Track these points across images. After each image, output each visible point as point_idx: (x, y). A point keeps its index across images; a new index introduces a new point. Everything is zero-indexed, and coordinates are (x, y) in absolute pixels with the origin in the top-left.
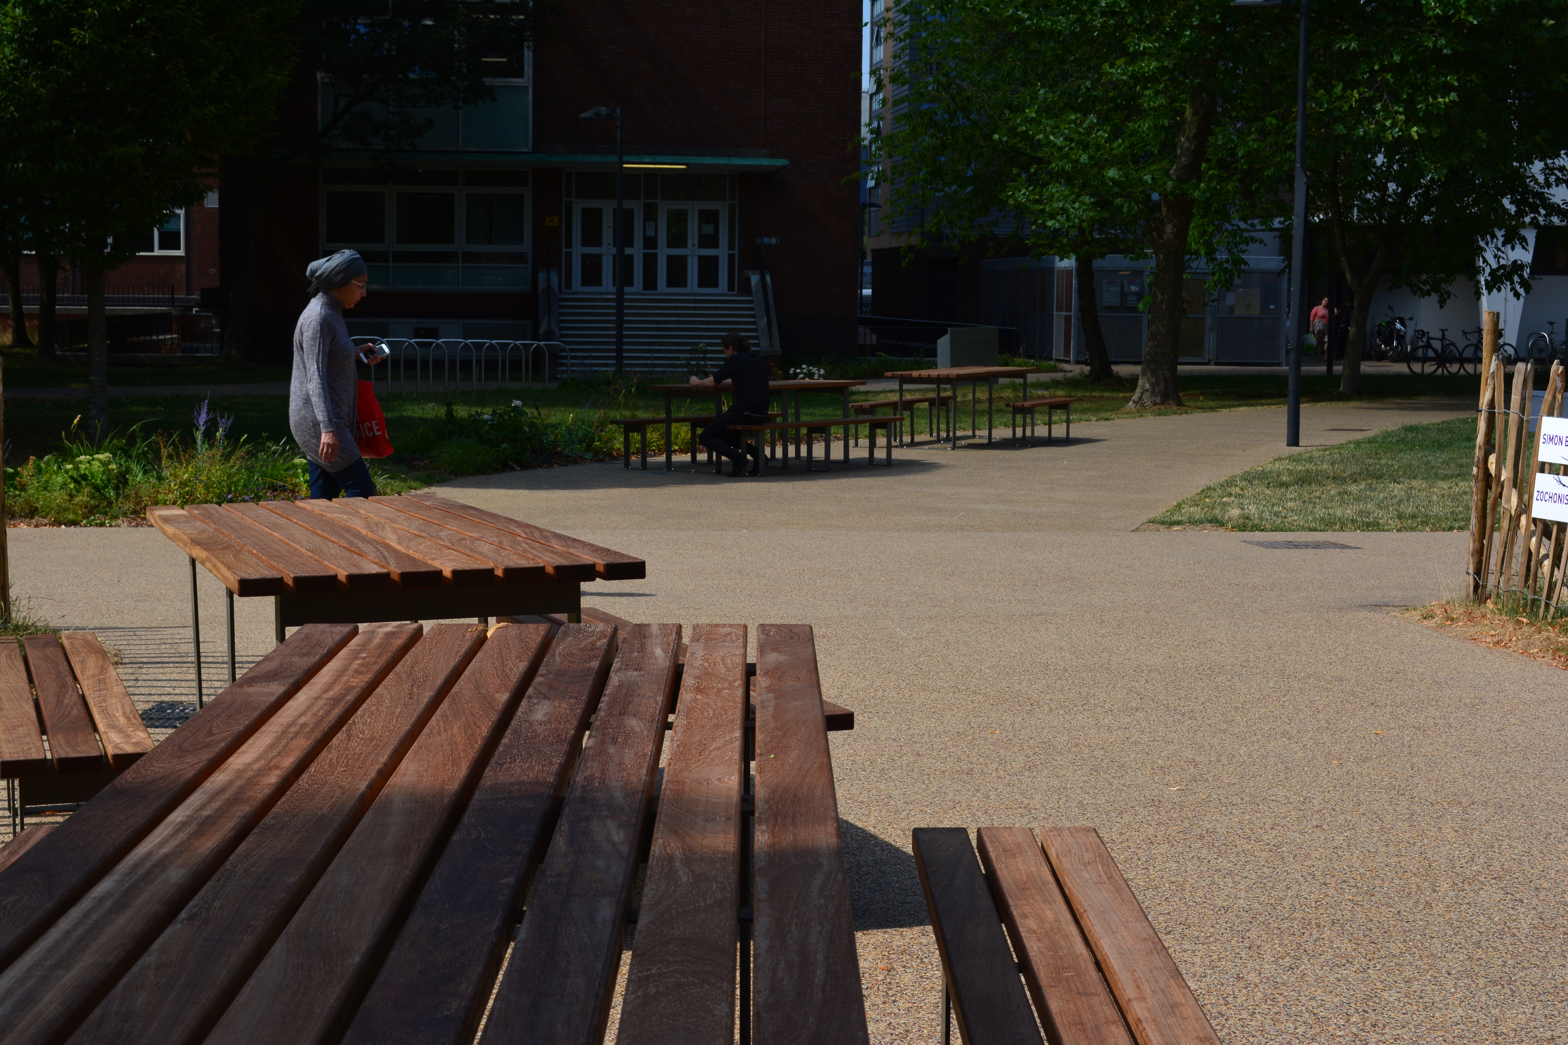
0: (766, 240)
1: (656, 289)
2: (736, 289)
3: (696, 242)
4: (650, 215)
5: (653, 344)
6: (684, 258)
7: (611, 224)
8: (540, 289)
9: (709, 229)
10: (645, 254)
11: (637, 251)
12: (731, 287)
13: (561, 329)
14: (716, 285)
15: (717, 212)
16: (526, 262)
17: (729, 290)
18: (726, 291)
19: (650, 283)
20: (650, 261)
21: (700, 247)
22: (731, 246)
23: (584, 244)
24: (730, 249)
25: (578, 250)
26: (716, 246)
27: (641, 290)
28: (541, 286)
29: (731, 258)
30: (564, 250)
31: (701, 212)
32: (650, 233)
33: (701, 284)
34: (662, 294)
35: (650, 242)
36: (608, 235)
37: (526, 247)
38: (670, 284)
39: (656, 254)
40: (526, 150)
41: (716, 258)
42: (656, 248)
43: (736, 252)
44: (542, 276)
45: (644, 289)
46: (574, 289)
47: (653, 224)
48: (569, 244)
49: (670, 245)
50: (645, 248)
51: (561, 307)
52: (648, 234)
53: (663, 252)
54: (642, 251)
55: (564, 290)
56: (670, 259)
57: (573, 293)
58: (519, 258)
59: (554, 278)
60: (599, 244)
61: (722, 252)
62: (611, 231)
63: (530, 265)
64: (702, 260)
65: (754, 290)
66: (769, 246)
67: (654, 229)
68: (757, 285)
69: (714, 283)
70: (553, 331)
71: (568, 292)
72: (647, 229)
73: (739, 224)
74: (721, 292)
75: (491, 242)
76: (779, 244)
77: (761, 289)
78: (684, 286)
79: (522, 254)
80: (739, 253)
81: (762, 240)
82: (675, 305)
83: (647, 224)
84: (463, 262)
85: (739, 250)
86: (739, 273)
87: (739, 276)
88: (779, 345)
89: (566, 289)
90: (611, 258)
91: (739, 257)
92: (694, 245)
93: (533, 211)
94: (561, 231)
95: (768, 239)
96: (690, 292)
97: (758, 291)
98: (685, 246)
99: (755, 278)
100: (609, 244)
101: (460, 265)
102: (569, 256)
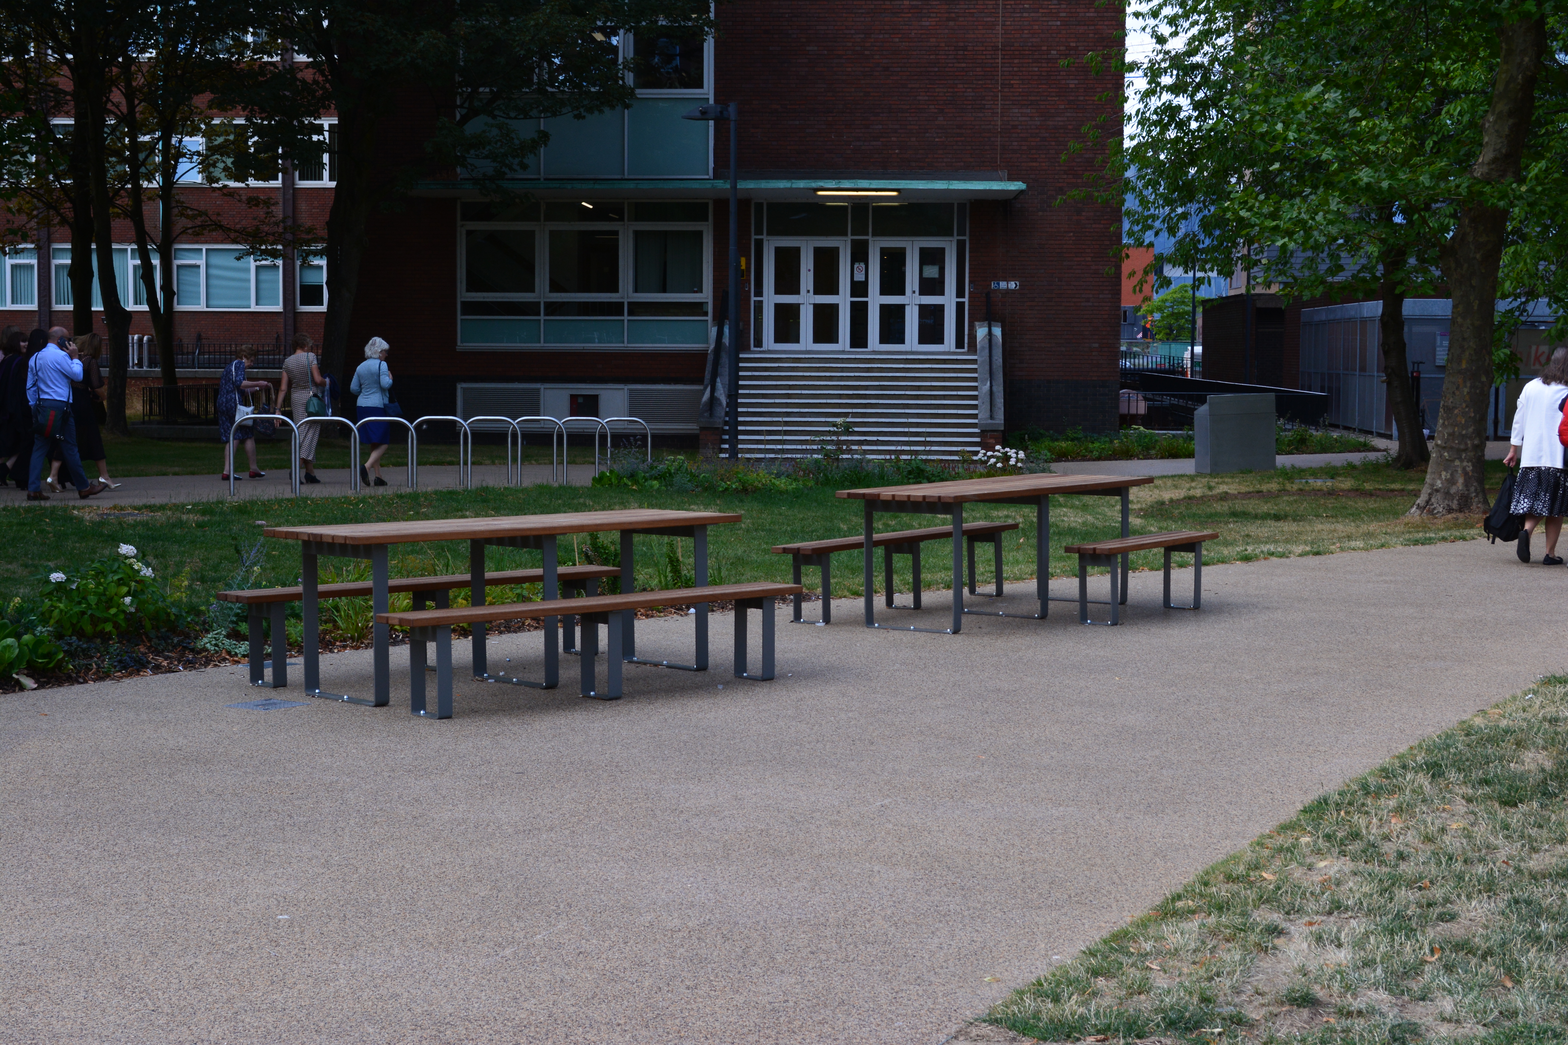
0: (1003, 285)
1: (866, 347)
2: (966, 345)
3: (917, 288)
4: (860, 255)
6: (901, 308)
7: (811, 267)
8: (712, 347)
9: (931, 272)
10: (852, 303)
11: (843, 300)
12: (959, 344)
14: (941, 341)
15: (943, 250)
16: (706, 314)
17: (957, 347)
18: (953, 348)
19: (859, 338)
20: (859, 313)
21: (921, 294)
22: (960, 293)
23: (778, 291)
24: (958, 296)
25: (770, 299)
26: (942, 293)
27: (848, 348)
28: (712, 344)
29: (960, 307)
30: (753, 298)
31: (923, 251)
32: (860, 277)
33: (924, 339)
34: (874, 352)
35: (859, 289)
36: (807, 279)
37: (706, 295)
38: (883, 340)
39: (867, 302)
40: (707, 177)
41: (941, 308)
42: (867, 297)
43: (966, 300)
44: (715, 331)
45: (852, 346)
46: (765, 347)
47: (863, 265)
48: (759, 292)
49: (884, 291)
50: (852, 296)
52: (855, 279)
53: (875, 300)
54: (849, 299)
55: (751, 348)
56: (884, 309)
57: (761, 352)
58: (696, 308)
60: (795, 290)
61: (948, 300)
62: (811, 274)
63: (711, 318)
64: (924, 310)
65: (978, 347)
66: (1008, 291)
67: (864, 272)
68: (983, 340)
69: (939, 339)
70: (719, 399)
71: (758, 349)
72: (855, 272)
73: (970, 265)
74: (947, 350)
75: (664, 290)
76: (1021, 289)
77: (987, 346)
78: (902, 341)
79: (701, 304)
80: (970, 301)
81: (998, 284)
82: (879, 365)
83: (856, 266)
84: (630, 314)
85: (970, 297)
86: (969, 326)
87: (969, 330)
88: (1002, 417)
89: (755, 346)
90: (811, 308)
91: (969, 305)
92: (914, 292)
93: (714, 252)
94: (749, 276)
95: (1005, 283)
96: (909, 349)
97: (983, 348)
98: (903, 293)
99: (981, 332)
100: (808, 291)
101: (626, 317)
102: (759, 306)
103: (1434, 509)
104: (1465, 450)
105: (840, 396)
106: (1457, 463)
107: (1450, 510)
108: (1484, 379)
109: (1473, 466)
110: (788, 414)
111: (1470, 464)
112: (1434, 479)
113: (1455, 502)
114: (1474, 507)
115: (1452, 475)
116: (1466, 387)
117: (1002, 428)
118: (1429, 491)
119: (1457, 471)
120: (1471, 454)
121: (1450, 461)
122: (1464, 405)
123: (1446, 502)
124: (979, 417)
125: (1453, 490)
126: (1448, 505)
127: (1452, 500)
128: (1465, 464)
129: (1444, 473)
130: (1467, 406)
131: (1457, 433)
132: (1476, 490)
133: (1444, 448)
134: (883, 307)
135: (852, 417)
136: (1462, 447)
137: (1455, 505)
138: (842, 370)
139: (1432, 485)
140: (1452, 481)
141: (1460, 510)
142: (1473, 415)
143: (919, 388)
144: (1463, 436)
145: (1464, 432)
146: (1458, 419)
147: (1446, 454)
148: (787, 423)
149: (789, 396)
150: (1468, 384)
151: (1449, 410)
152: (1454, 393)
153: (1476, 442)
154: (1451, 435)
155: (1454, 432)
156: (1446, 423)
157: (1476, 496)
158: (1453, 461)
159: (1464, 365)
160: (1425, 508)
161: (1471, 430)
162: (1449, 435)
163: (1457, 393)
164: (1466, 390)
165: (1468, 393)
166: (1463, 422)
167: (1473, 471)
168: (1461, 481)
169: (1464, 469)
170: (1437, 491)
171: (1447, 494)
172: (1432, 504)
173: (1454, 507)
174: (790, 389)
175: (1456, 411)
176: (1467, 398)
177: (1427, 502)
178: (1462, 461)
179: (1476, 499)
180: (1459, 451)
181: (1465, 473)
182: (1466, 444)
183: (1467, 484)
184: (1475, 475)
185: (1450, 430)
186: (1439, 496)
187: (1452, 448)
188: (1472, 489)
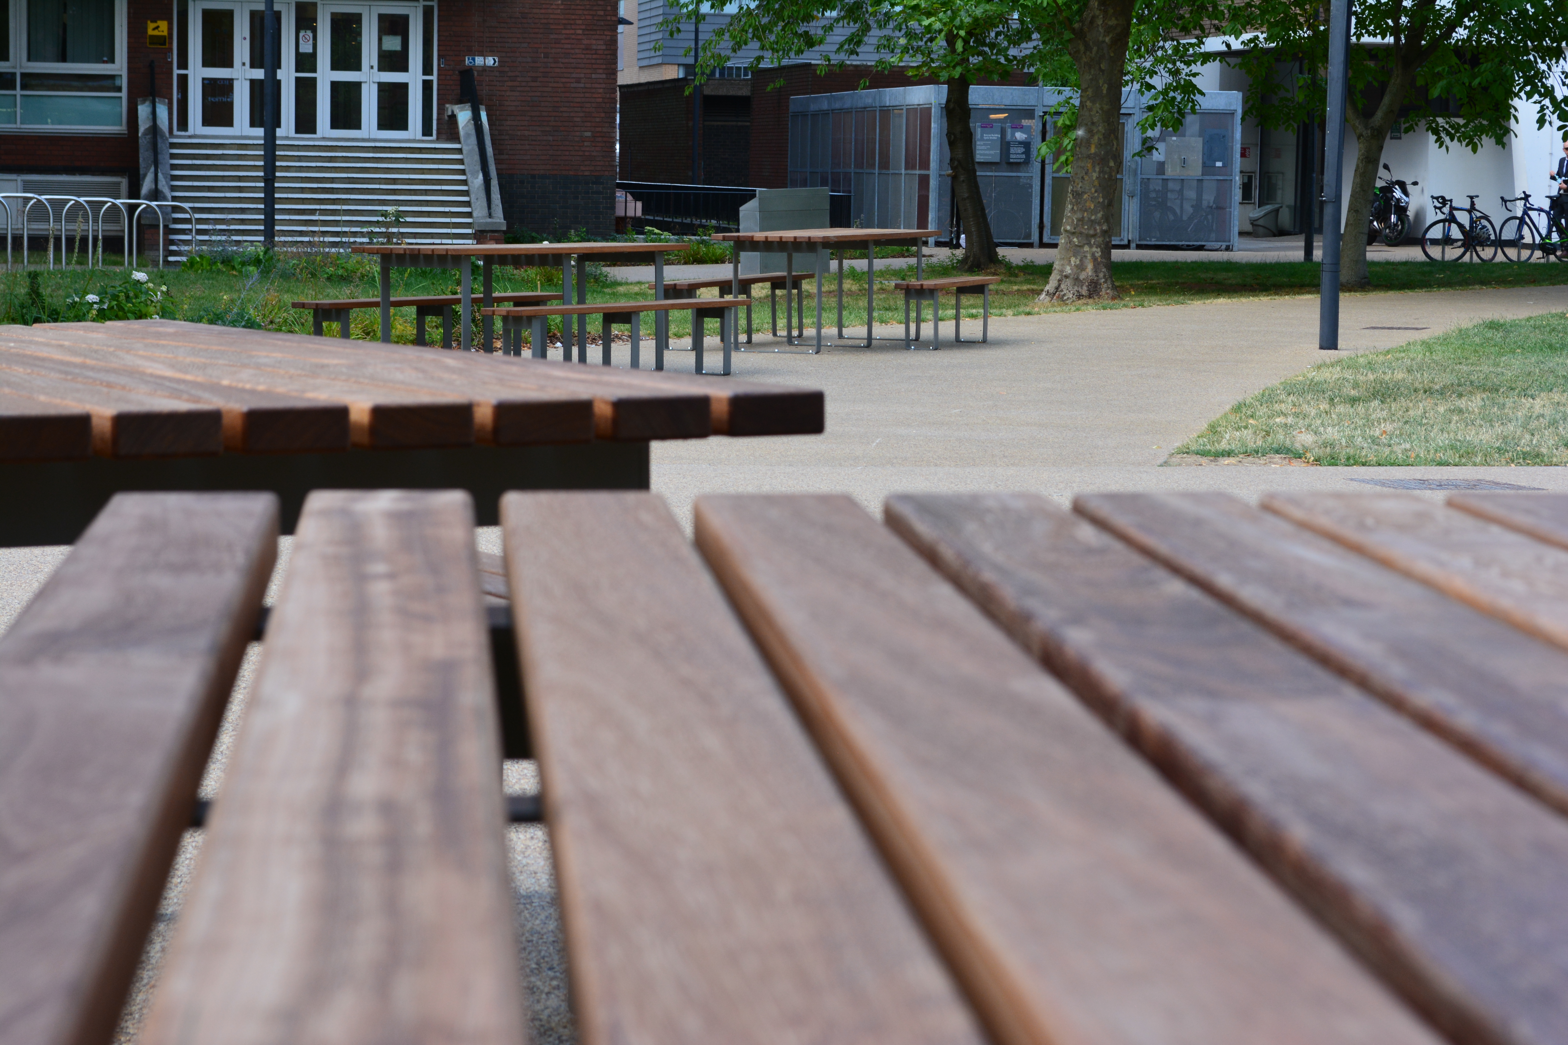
0: (479, 61)
1: (314, 131)
2: (434, 132)
3: (375, 62)
4: (306, 20)
5: (312, 212)
6: (356, 87)
7: (247, 34)
8: (142, 130)
9: (393, 43)
10: (297, 79)
11: (287, 75)
12: (427, 130)
13: (173, 188)
14: (405, 127)
15: (405, 18)
16: (119, 89)
17: (424, 134)
18: (419, 135)
19: (306, 121)
20: (306, 91)
21: (380, 70)
22: (427, 69)
23: (206, 64)
24: (425, 73)
25: (197, 72)
26: (405, 69)
27: (292, 133)
28: (143, 125)
29: (427, 86)
30: (176, 72)
31: (382, 18)
32: (306, 48)
33: (383, 125)
34: (324, 139)
35: (306, 62)
36: (242, 49)
37: (119, 66)
38: (335, 125)
39: (315, 79)
41: (404, 87)
42: (315, 71)
43: (434, 78)
44: (143, 110)
45: (297, 131)
46: (191, 130)
47: (310, 34)
48: (183, 63)
49: (336, 65)
50: (297, 71)
51: (173, 156)
52: (301, 50)
53: (325, 76)
54: (294, 75)
55: (175, 132)
56: (336, 86)
57: (190, 137)
58: (107, 82)
59: (162, 112)
60: (228, 62)
61: (413, 78)
62: (247, 43)
63: (124, 94)
64: (385, 89)
65: (462, 133)
66: (485, 69)
67: (311, 42)
68: (466, 125)
69: (401, 123)
70: (162, 192)
71: (183, 133)
72: (301, 41)
73: (439, 36)
74: (412, 137)
75: (63, 59)
76: (500, 66)
77: (473, 132)
78: (358, 126)
79: (112, 77)
80: (439, 79)
81: (474, 60)
82: (344, 154)
83: (302, 34)
84: (23, 87)
85: (439, 75)
86: (439, 109)
87: (438, 114)
88: (502, 216)
89: (178, 130)
90: (247, 85)
91: (438, 85)
92: (372, 67)
93: (129, 13)
94: (171, 43)
95: (481, 58)
96: (366, 136)
97: (468, 135)
98: (358, 67)
99: (464, 116)
100: (244, 64)
101: (18, 92)
102: (183, 81)
103: (1064, 295)
104: (1094, 236)
105: (302, 190)
106: (1086, 248)
107: (1080, 297)
108: (1112, 164)
109: (1102, 252)
110: (243, 211)
111: (1099, 250)
112: (1063, 265)
113: (1085, 288)
114: (1103, 293)
115: (1081, 260)
116: (1095, 171)
117: (504, 228)
118: (1058, 277)
119: (1086, 257)
120: (1100, 240)
121: (1080, 246)
122: (1093, 190)
123: (1076, 288)
124: (475, 214)
125: (1082, 276)
126: (1078, 291)
127: (1082, 286)
128: (1094, 249)
129: (1073, 259)
130: (1096, 191)
131: (1086, 219)
132: (1105, 276)
133: (1073, 233)
134: (335, 85)
135: (320, 215)
136: (1092, 232)
137: (1084, 291)
138: (300, 158)
139: (1061, 271)
140: (1081, 267)
141: (1090, 296)
142: (1101, 200)
143: (394, 181)
144: (1092, 221)
145: (1093, 218)
146: (1088, 204)
147: (1075, 240)
148: (243, 221)
149: (240, 189)
150: (1097, 169)
151: (1077, 195)
152: (1083, 178)
153: (1105, 227)
154: (1081, 220)
155: (1083, 217)
156: (1075, 208)
157: (1105, 282)
158: (1082, 247)
159: (1093, 150)
160: (1054, 294)
161: (1099, 215)
162: (1079, 220)
163: (1086, 178)
164: (1095, 175)
165: (1097, 178)
166: (1092, 207)
167: (1101, 257)
168: (1090, 266)
169: (1093, 255)
170: (1066, 277)
171: (1077, 280)
172: (1062, 291)
173: (1084, 293)
174: (240, 181)
175: (1085, 196)
176: (1096, 183)
177: (1057, 288)
178: (1091, 246)
179: (1105, 285)
180: (1089, 237)
181: (1094, 259)
182: (1095, 230)
183: (1096, 270)
184: (1104, 260)
185: (1079, 215)
186: (1069, 282)
187: (1081, 233)
188: (1101, 275)
